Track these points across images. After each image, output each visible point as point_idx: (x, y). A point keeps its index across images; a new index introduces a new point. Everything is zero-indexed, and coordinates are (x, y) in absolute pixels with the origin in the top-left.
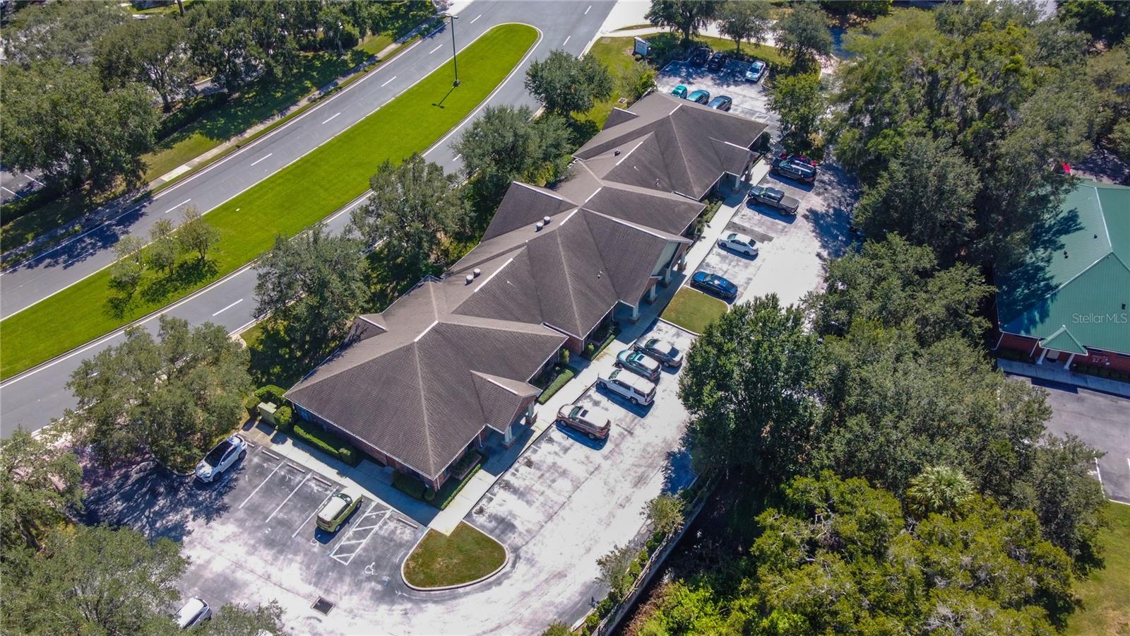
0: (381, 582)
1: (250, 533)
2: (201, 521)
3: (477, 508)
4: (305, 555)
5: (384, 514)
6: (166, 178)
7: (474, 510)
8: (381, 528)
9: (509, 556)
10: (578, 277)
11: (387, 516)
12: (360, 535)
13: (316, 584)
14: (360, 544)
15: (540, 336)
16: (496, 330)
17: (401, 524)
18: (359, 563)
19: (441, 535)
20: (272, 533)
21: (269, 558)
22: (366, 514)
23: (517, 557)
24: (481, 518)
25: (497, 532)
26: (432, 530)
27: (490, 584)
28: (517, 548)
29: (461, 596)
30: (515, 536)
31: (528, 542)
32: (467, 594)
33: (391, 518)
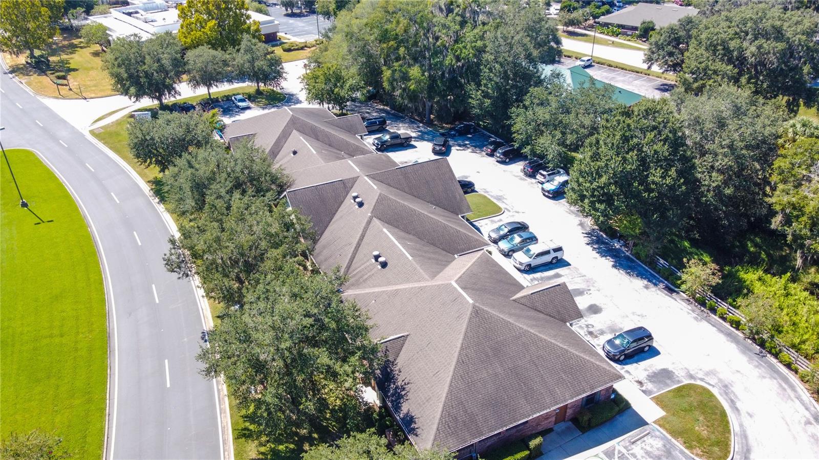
3: (635, 383)
5: (619, 452)
9: (699, 383)
11: (624, 451)
17: (639, 442)
19: (662, 418)
23: (702, 380)
24: (649, 386)
25: (668, 382)
26: (655, 422)
27: (731, 407)
28: (691, 377)
29: (744, 431)
30: (676, 373)
31: (686, 368)
32: (741, 425)
33: (625, 447)
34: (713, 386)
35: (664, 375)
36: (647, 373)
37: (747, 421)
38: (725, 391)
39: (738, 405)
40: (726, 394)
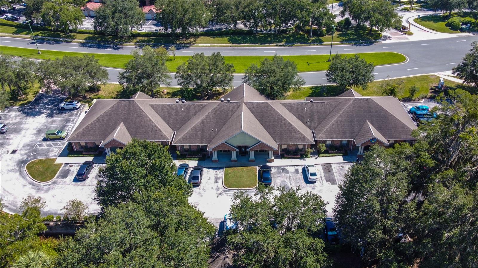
0: (27, 158)
1: (42, 125)
2: (45, 115)
3: (72, 164)
4: (36, 139)
5: (61, 146)
6: (200, 45)
7: (70, 164)
8: (54, 148)
9: (50, 182)
10: (203, 124)
11: (60, 147)
12: (48, 145)
13: (24, 146)
14: (45, 147)
15: (161, 131)
16: (148, 117)
18: (35, 151)
19: (55, 161)
20: (44, 129)
21: (32, 133)
22: (59, 143)
23: (50, 185)
24: (67, 168)
25: (62, 174)
26: (56, 159)
27: (33, 183)
28: (55, 183)
29: (24, 179)
30: (61, 179)
31: (59, 184)
32: (26, 180)
33: (60, 148)
34: (44, 186)
35: (65, 175)
36: (72, 171)
37: (25, 182)
38: (38, 187)
39: (31, 186)
40: (37, 187)
